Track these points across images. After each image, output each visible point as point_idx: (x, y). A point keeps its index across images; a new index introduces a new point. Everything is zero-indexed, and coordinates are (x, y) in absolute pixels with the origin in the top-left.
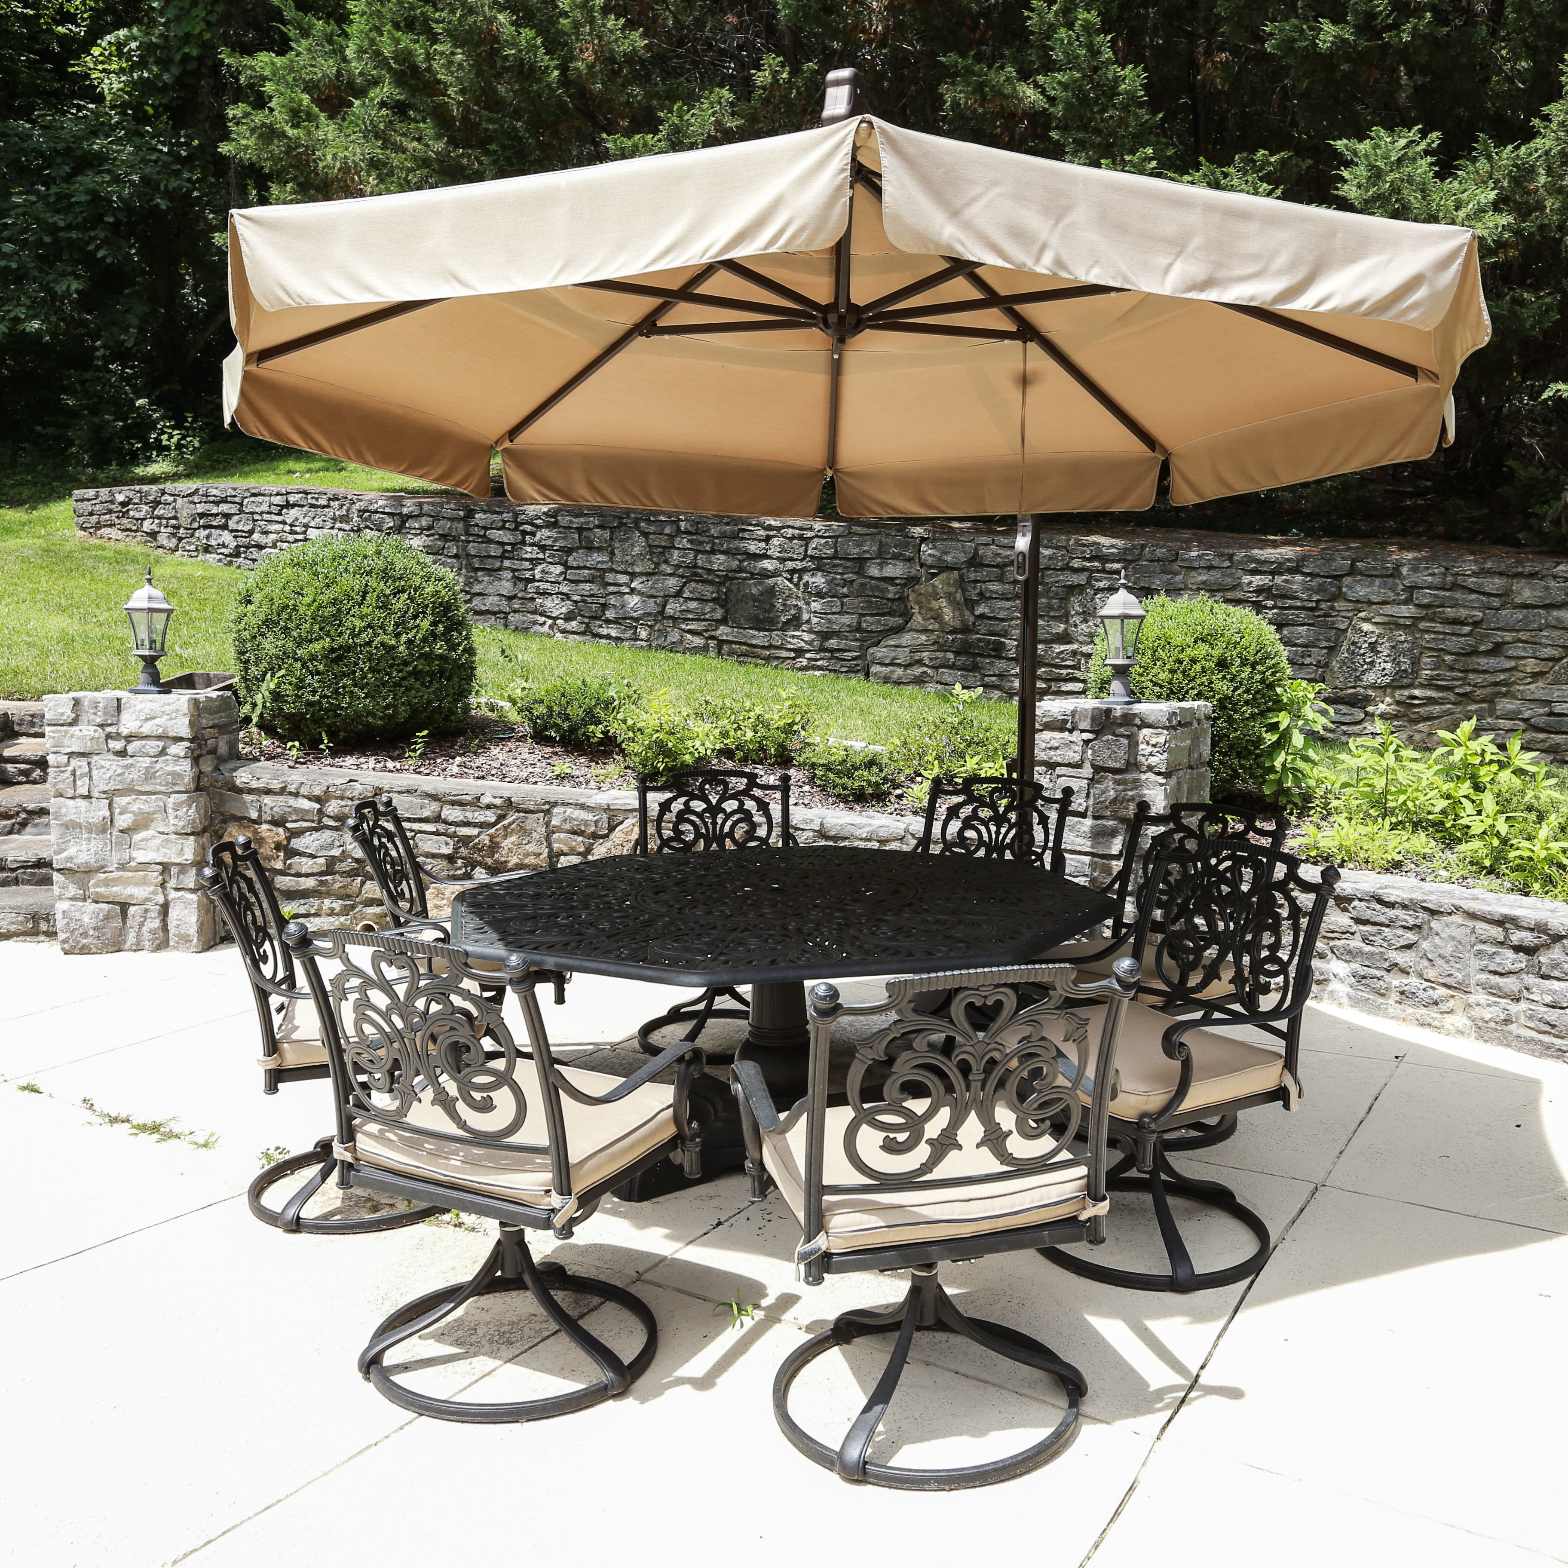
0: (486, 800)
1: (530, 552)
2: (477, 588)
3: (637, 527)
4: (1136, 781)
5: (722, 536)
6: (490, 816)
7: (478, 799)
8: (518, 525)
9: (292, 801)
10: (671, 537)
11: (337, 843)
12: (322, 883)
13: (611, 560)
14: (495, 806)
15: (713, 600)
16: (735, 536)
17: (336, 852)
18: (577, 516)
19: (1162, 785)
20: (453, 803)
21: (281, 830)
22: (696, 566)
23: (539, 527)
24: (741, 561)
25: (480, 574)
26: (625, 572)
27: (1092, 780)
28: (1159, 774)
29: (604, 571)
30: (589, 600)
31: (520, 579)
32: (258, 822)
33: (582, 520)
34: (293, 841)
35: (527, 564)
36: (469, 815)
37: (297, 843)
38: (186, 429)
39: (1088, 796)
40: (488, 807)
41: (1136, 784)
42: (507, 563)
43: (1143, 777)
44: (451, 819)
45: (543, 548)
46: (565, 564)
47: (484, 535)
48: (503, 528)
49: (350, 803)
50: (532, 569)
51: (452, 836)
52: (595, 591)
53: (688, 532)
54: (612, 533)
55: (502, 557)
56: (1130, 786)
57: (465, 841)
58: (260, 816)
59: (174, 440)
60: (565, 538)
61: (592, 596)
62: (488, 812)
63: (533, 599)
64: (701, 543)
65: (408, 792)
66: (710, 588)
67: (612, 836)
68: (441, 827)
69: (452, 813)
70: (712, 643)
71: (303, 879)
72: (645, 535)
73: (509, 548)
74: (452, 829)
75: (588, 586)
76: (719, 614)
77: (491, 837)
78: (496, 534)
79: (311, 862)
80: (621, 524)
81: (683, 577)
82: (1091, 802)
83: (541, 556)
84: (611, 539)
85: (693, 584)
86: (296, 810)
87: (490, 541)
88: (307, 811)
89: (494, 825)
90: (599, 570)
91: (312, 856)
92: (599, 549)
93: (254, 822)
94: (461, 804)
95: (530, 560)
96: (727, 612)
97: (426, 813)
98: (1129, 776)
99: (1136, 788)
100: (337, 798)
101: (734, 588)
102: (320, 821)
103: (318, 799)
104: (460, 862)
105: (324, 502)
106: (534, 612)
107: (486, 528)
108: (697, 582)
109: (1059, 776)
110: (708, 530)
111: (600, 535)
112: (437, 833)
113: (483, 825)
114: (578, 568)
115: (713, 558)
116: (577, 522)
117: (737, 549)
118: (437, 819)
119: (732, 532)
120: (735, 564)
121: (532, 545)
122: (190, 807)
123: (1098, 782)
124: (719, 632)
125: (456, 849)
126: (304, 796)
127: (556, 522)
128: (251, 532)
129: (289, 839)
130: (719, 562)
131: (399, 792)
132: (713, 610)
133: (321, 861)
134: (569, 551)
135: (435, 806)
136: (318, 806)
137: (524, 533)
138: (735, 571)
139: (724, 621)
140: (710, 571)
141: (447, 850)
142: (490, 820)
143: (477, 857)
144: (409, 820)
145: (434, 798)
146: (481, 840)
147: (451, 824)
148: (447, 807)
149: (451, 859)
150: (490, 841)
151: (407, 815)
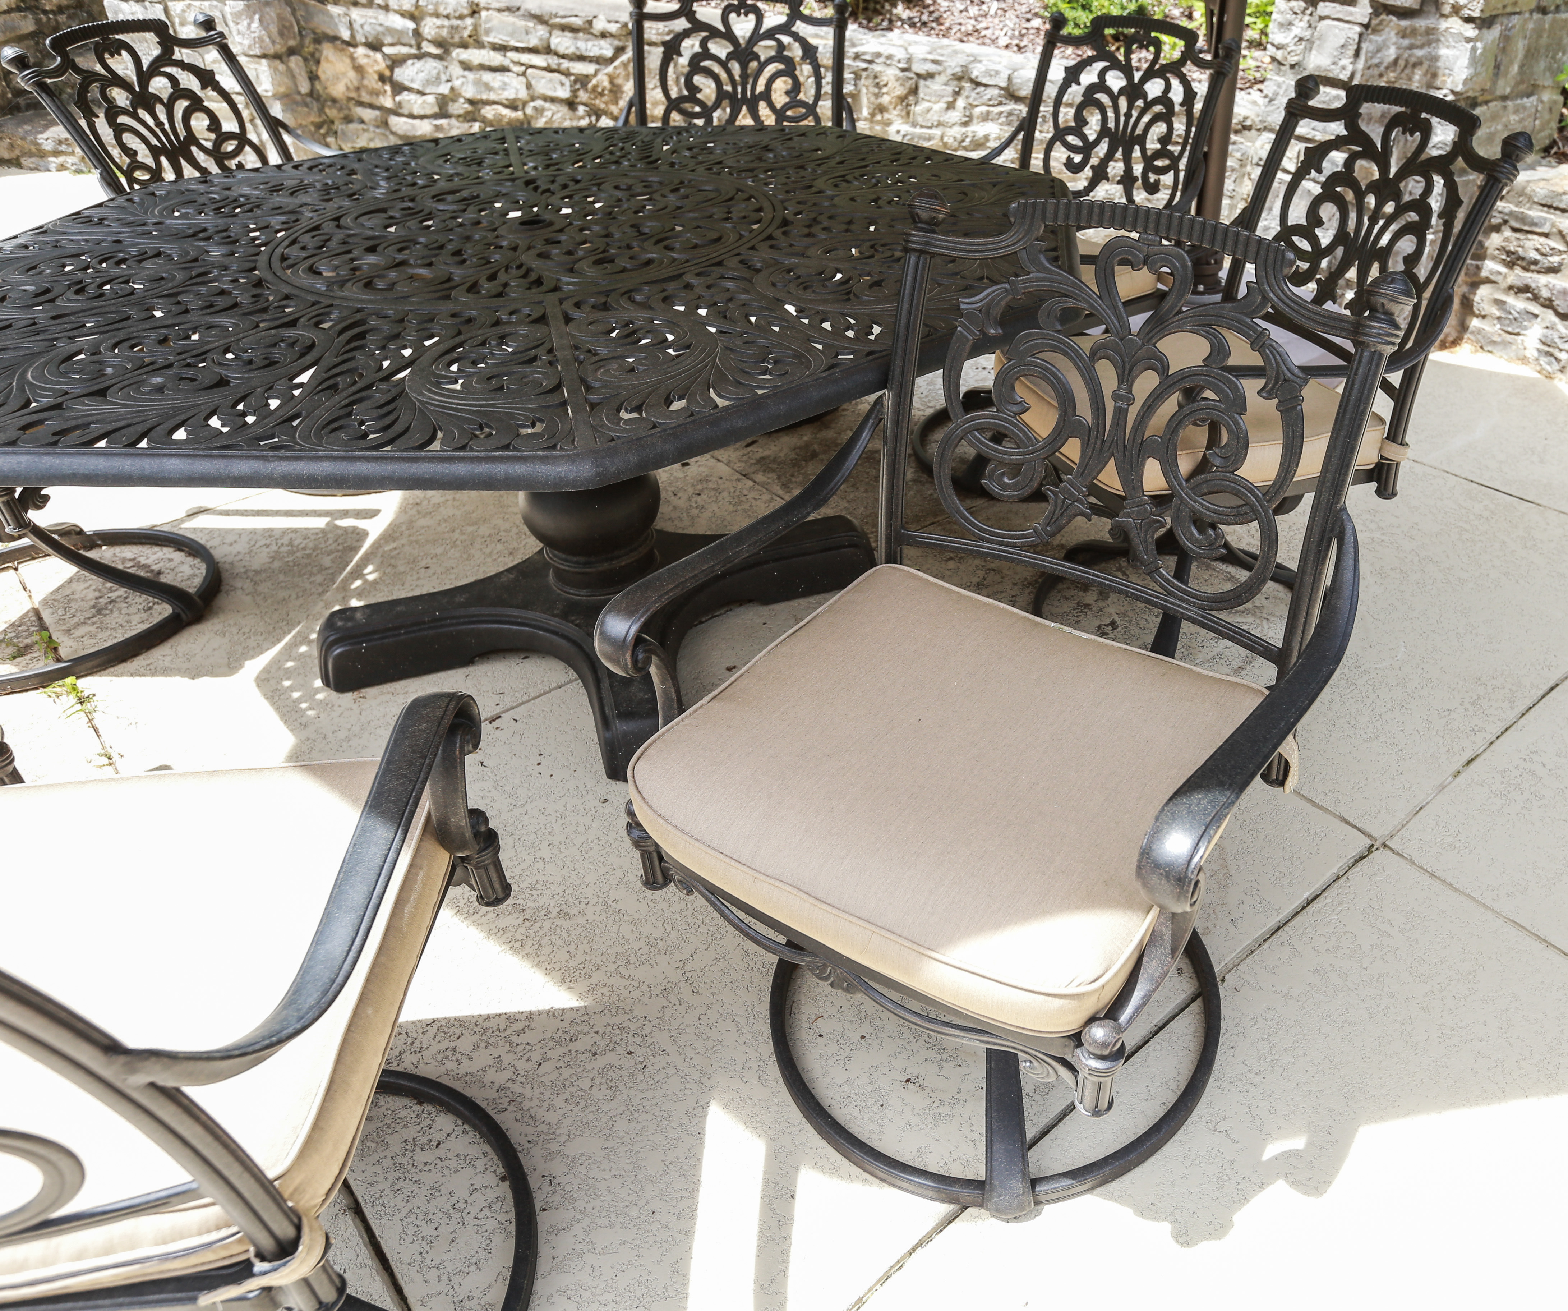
0: (600, 25)
4: (1430, 31)
7: (590, 23)
9: (381, 16)
11: (444, 78)
12: (438, 128)
14: (612, 35)
17: (444, 89)
19: (1468, 40)
20: (564, 28)
21: (378, 56)
27: (1366, 26)
28: (1469, 20)
32: (352, 43)
34: (397, 71)
36: (581, 45)
37: (403, 74)
39: (1357, 54)
40: (603, 35)
41: (1431, 37)
43: (1444, 24)
44: (562, 50)
49: (446, 22)
51: (567, 74)
56: (1419, 40)
57: (582, 81)
58: (353, 36)
62: (602, 42)
65: (508, 9)
68: (553, 61)
69: (562, 42)
71: (417, 122)
74: (565, 64)
77: (612, 79)
79: (420, 99)
82: (1361, 64)
86: (390, 31)
88: (402, 33)
89: (612, 60)
91: (422, 93)
93: (348, 44)
94: (573, 30)
97: (533, 42)
98: (1421, 23)
99: (1429, 43)
100: (431, 15)
102: (419, 47)
103: (412, 17)
104: (581, 109)
109: (1322, 18)
112: (549, 69)
113: (600, 61)
118: (547, 50)
122: (252, 20)
123: (1375, 31)
125: (574, 92)
126: (396, 11)
129: (391, 68)
131: (499, 10)
133: (431, 99)
135: (542, 31)
136: (411, 25)
141: (564, 93)
142: (609, 53)
143: (600, 103)
144: (517, 49)
145: (540, 19)
146: (602, 80)
147: (563, 57)
148: (557, 32)
149: (571, 104)
150: (611, 82)
151: (513, 43)
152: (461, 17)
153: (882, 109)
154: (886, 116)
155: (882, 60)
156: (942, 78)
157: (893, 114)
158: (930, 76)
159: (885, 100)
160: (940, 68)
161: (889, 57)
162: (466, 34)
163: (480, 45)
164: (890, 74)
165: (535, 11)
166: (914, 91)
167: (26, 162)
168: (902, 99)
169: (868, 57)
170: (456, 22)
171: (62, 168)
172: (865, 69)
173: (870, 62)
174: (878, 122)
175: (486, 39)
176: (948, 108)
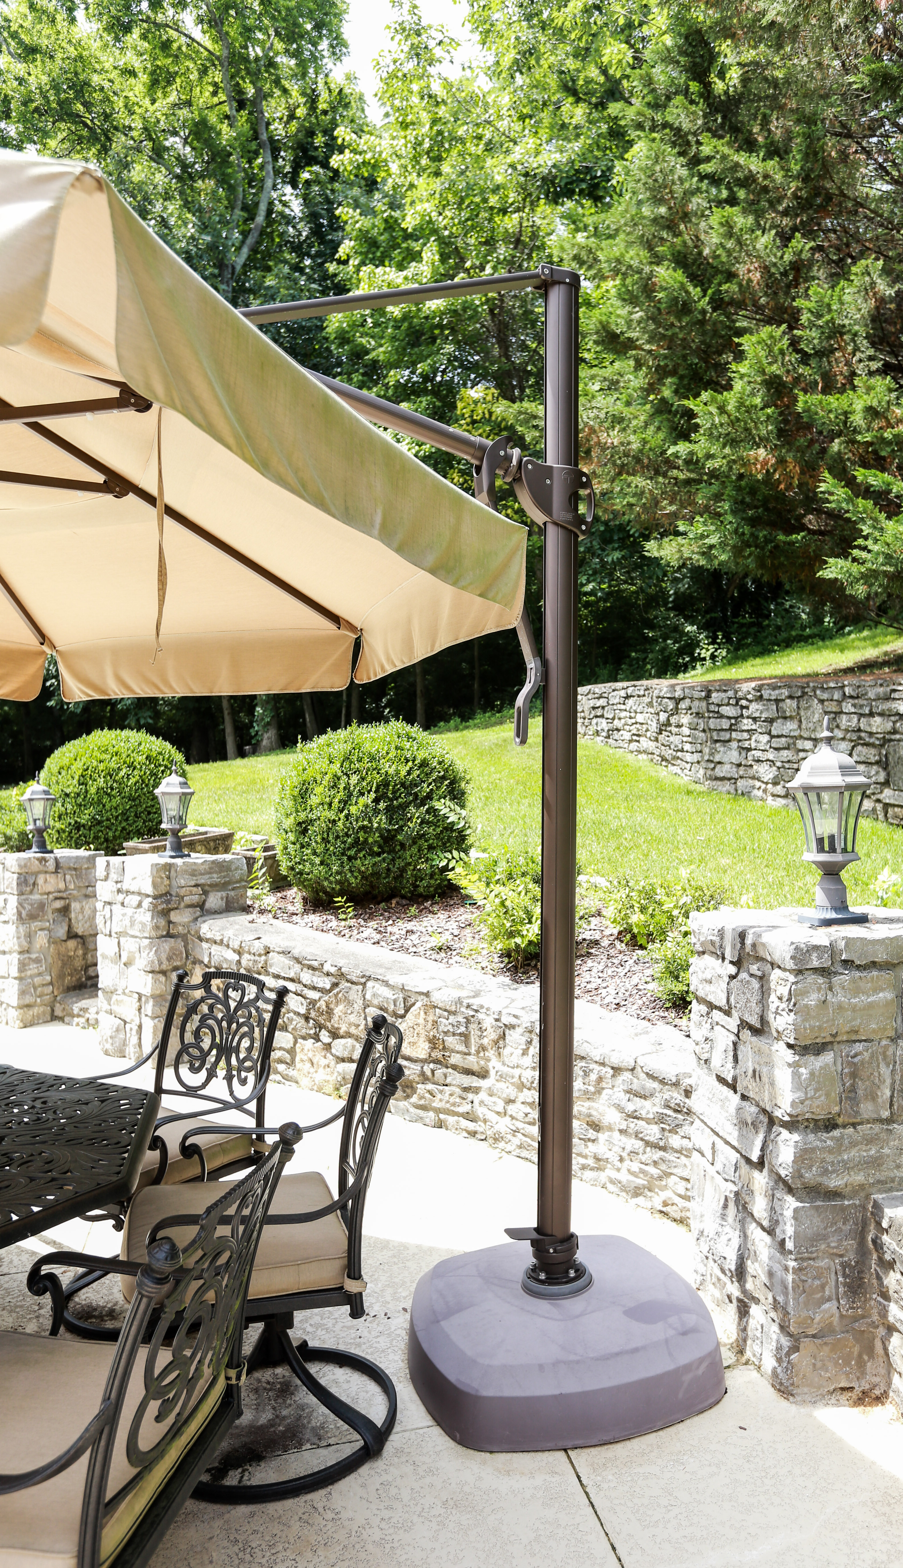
0: (327, 967)
1: (747, 724)
2: (717, 758)
3: (815, 696)
5: (878, 699)
6: (326, 983)
7: (322, 965)
8: (738, 700)
10: (839, 702)
13: (800, 727)
14: (332, 974)
15: (877, 763)
16: (887, 698)
18: (774, 689)
22: (859, 730)
23: (751, 701)
24: (894, 723)
25: (718, 745)
26: (810, 739)
29: (796, 738)
30: (787, 765)
31: (743, 749)
33: (777, 692)
35: (745, 735)
36: (315, 979)
38: (719, 644)
40: (328, 974)
42: (734, 735)
44: (305, 981)
45: (755, 719)
46: (769, 733)
47: (718, 712)
48: (728, 704)
50: (750, 739)
52: (790, 758)
53: (851, 697)
54: (798, 702)
55: (730, 730)
57: (313, 1003)
58: (210, 961)
59: (709, 653)
60: (767, 710)
61: (789, 761)
63: (751, 766)
64: (861, 706)
65: (283, 952)
66: (873, 751)
67: (409, 1015)
70: (879, 807)
72: (822, 701)
73: (733, 721)
74: (306, 991)
75: (785, 753)
76: (882, 777)
78: (726, 710)
80: (804, 694)
81: (852, 741)
83: (754, 727)
84: (798, 708)
85: (859, 748)
87: (722, 716)
89: (330, 991)
90: (792, 737)
92: (791, 718)
93: (207, 966)
94: (314, 969)
95: (748, 731)
96: (888, 774)
97: (293, 974)
100: (247, 952)
101: (891, 750)
102: (239, 971)
103: (238, 952)
104: (312, 1023)
105: (642, 693)
106: (753, 778)
107: (719, 705)
108: (863, 745)
110: (866, 694)
111: (790, 706)
112: (299, 994)
113: (323, 991)
114: (778, 736)
115: (872, 720)
116: (774, 694)
117: (889, 710)
118: (299, 980)
119: (885, 693)
120: (889, 726)
121: (748, 717)
124: (883, 795)
126: (231, 948)
127: (761, 696)
128: (613, 719)
130: (878, 724)
131: (279, 953)
132: (877, 773)
134: (771, 721)
135: (298, 967)
136: (237, 957)
137: (742, 707)
138: (890, 733)
139: (886, 783)
140: (871, 734)
141: (304, 1010)
142: (328, 987)
143: (321, 1020)
144: (284, 978)
145: (297, 960)
146: (322, 1004)
147: (305, 986)
148: (305, 970)
149: (307, 1018)
150: (327, 1006)
151: (283, 974)
152: (260, 955)
153: (484, 1049)
154: (487, 1054)
155: (484, 1010)
156: (519, 1030)
157: (491, 1053)
158: (512, 1027)
159: (485, 1041)
160: (519, 1022)
161: (488, 1009)
162: (260, 965)
163: (267, 973)
164: (488, 1022)
165: (297, 955)
166: (504, 1036)
167: (67, 1019)
168: (496, 1042)
169: (475, 1007)
170: (257, 958)
171: (78, 1024)
172: (473, 1016)
173: (477, 1011)
174: (482, 1058)
175: (271, 970)
176: (523, 1054)
